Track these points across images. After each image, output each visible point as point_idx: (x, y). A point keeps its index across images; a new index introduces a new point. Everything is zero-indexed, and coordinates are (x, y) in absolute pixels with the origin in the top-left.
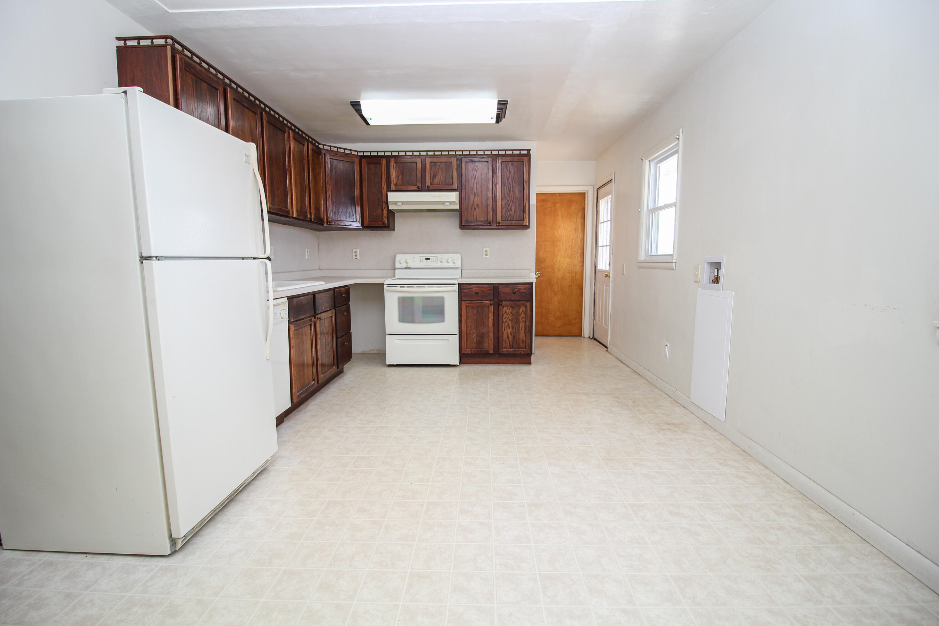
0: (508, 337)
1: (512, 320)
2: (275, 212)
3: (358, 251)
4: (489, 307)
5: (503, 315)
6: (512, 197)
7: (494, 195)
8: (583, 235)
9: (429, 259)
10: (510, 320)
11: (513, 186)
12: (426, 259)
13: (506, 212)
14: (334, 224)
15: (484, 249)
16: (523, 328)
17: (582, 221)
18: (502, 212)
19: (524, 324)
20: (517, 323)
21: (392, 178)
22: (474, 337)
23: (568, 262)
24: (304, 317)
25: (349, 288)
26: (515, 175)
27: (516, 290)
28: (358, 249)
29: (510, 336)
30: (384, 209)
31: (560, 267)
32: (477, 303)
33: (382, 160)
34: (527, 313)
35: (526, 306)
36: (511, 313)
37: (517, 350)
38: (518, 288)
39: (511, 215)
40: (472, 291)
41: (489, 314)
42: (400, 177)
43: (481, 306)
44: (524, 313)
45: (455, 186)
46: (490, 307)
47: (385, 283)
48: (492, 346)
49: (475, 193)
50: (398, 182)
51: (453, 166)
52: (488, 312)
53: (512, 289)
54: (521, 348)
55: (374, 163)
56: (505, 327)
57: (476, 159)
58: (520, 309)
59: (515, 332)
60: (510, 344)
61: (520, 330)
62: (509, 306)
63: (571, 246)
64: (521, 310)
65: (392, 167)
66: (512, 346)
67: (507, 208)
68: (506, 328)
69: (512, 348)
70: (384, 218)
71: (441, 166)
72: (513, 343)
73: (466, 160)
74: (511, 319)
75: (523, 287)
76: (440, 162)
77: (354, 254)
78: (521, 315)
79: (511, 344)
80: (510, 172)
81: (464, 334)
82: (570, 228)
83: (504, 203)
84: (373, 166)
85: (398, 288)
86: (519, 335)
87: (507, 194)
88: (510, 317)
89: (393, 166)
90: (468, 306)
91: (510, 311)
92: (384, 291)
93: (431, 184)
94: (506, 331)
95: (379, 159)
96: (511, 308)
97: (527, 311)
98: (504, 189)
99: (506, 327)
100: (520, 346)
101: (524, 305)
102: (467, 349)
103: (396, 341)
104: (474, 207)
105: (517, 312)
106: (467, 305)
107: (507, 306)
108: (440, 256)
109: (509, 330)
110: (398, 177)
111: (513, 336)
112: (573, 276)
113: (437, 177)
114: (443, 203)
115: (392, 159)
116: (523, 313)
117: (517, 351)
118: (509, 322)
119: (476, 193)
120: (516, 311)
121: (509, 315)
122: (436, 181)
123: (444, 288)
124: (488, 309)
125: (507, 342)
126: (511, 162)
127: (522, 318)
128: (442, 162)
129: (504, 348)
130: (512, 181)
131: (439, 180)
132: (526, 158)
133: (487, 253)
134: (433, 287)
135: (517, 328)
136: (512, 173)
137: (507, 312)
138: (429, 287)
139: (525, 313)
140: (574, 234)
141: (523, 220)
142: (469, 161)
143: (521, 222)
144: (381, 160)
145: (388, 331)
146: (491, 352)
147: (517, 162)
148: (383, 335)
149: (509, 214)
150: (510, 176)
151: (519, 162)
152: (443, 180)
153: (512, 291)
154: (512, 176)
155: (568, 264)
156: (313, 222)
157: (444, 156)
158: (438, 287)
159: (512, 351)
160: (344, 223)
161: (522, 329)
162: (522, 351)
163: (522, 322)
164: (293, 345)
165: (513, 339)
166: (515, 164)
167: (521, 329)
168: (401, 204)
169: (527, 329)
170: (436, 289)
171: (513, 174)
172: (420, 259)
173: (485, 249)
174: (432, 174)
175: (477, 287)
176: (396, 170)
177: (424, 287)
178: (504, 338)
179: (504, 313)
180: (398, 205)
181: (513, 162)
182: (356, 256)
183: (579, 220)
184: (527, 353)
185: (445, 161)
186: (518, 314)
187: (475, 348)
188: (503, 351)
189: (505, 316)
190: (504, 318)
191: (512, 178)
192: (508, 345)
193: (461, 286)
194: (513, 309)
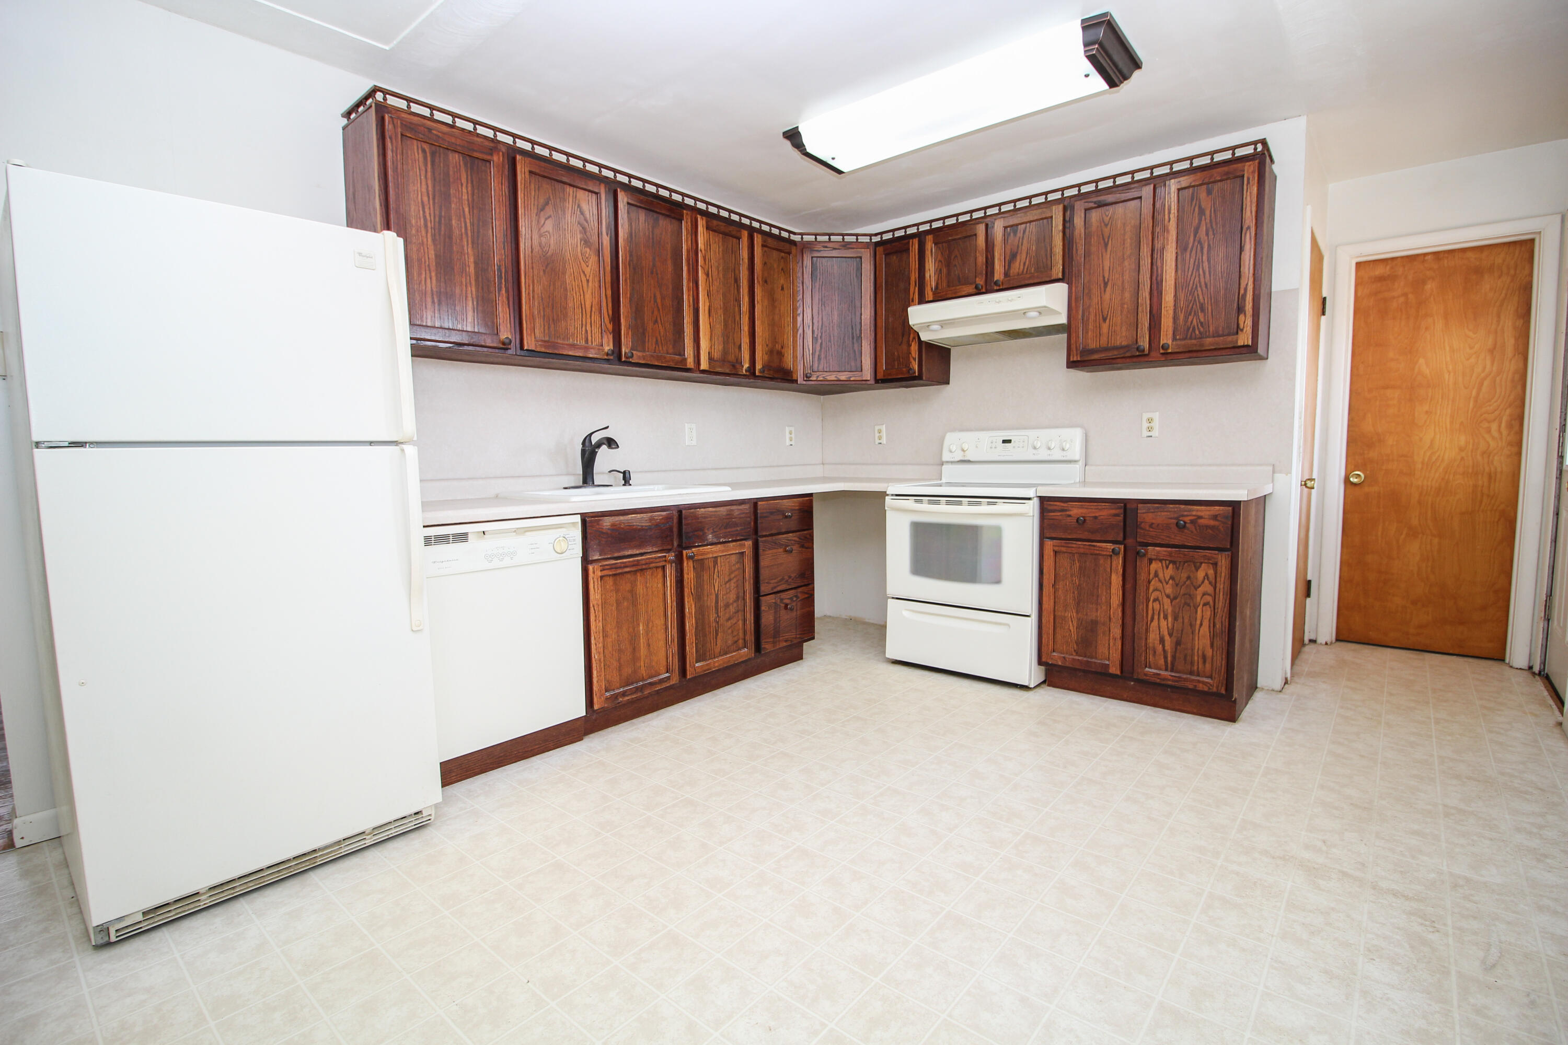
0: (1162, 641)
1: (1175, 598)
2: (643, 362)
3: (883, 428)
4: (1111, 558)
5: (1149, 582)
6: (1207, 273)
7: (1156, 279)
8: (1521, 365)
9: (1009, 441)
10: (1168, 596)
11: (1209, 245)
12: (1004, 441)
13: (1186, 318)
14: (815, 379)
15: (1144, 414)
16: (1206, 623)
17: (1519, 323)
18: (1175, 318)
19: (1209, 613)
20: (1189, 605)
21: (927, 275)
22: (1071, 628)
23: (1462, 443)
24: (638, 552)
25: (811, 502)
26: (1216, 216)
27: (1187, 519)
28: (884, 426)
29: (1167, 638)
30: (912, 341)
31: (1434, 459)
32: (1082, 546)
33: (911, 243)
34: (1218, 585)
35: (1215, 565)
36: (1172, 578)
37: (1185, 676)
38: (1194, 513)
39: (1201, 323)
40: (1070, 516)
41: (1111, 575)
42: (945, 271)
43: (1092, 554)
44: (1210, 583)
45: (1057, 271)
46: (1114, 557)
47: (887, 493)
48: (1116, 655)
49: (1106, 280)
50: (940, 281)
51: (1054, 226)
52: (1109, 570)
53: (1176, 516)
54: (1198, 675)
55: (896, 252)
56: (1153, 613)
57: (1110, 198)
58: (1197, 569)
59: (1182, 631)
60: (1166, 657)
61: (1197, 627)
62: (1166, 560)
63: (1476, 401)
64: (1201, 574)
65: (928, 253)
66: (1173, 664)
67: (1191, 305)
68: (1156, 617)
69: (1172, 670)
70: (912, 360)
71: (1027, 233)
72: (1174, 657)
73: (1087, 204)
74: (1172, 596)
75: (1208, 513)
76: (1026, 223)
77: (877, 435)
78: (1200, 586)
79: (1169, 659)
80: (1202, 212)
81: (1048, 618)
82: (1471, 348)
83: (1182, 296)
84: (895, 257)
85: (910, 503)
86: (1193, 639)
87: (1191, 269)
88: (1169, 590)
89: (930, 250)
90: (1060, 552)
91: (1170, 571)
92: (886, 508)
93: (1006, 274)
94: (1155, 623)
95: (907, 241)
96: (1171, 566)
97: (1218, 579)
98: (1184, 260)
99: (1156, 613)
100: (1196, 668)
101: (1209, 559)
102: (1055, 654)
103: (905, 613)
104: (1103, 316)
105: (1189, 578)
106: (1056, 549)
107: (1161, 561)
108: (1032, 434)
109: (1163, 623)
110: (941, 270)
111: (1174, 639)
112: (1480, 483)
113: (1018, 257)
114: (1024, 313)
115: (930, 236)
116: (1206, 581)
117: (1186, 680)
118: (1167, 601)
119: (1108, 280)
120: (1186, 575)
121: (1167, 583)
122: (1017, 267)
123: (1001, 507)
124: (1109, 563)
125: (1157, 653)
126: (1205, 186)
127: (1204, 594)
128: (1030, 222)
129: (1150, 667)
130: (1207, 234)
131: (1022, 264)
132: (1250, 166)
133: (1151, 424)
134: (979, 504)
135: (1186, 621)
136: (1208, 213)
137: (1161, 575)
138: (970, 504)
139: (1214, 581)
140: (1488, 363)
141: (1237, 333)
142: (1092, 205)
143: (1230, 338)
144: (909, 242)
145: (891, 590)
146: (1115, 670)
147: (1220, 181)
148: (882, 599)
149: (1195, 321)
150: (1203, 223)
151: (1228, 181)
152: (1030, 262)
153: (1175, 521)
154: (1208, 221)
155: (1461, 449)
156: (758, 376)
157: (1036, 207)
158: (989, 503)
159: (1170, 677)
160: (836, 377)
161: (1201, 625)
162: (1199, 681)
163: (1203, 605)
164: (595, 603)
165: (1176, 649)
166: (1216, 187)
167: (1198, 622)
168: (939, 327)
169: (1218, 626)
170: (984, 508)
171: (1210, 216)
172: (992, 442)
173: (1146, 416)
174: (1008, 252)
175: (1082, 507)
176: (937, 257)
177: (960, 503)
178: (1150, 641)
179: (1151, 576)
180: (932, 331)
181: (1210, 185)
182: (880, 438)
183: (1508, 323)
184: (1215, 689)
185: (1036, 218)
186: (1192, 583)
187: (1074, 654)
188: (1146, 675)
189: (1154, 583)
190: (1151, 589)
191: (1209, 225)
192: (1162, 662)
193: (1045, 503)
194: (1178, 569)
